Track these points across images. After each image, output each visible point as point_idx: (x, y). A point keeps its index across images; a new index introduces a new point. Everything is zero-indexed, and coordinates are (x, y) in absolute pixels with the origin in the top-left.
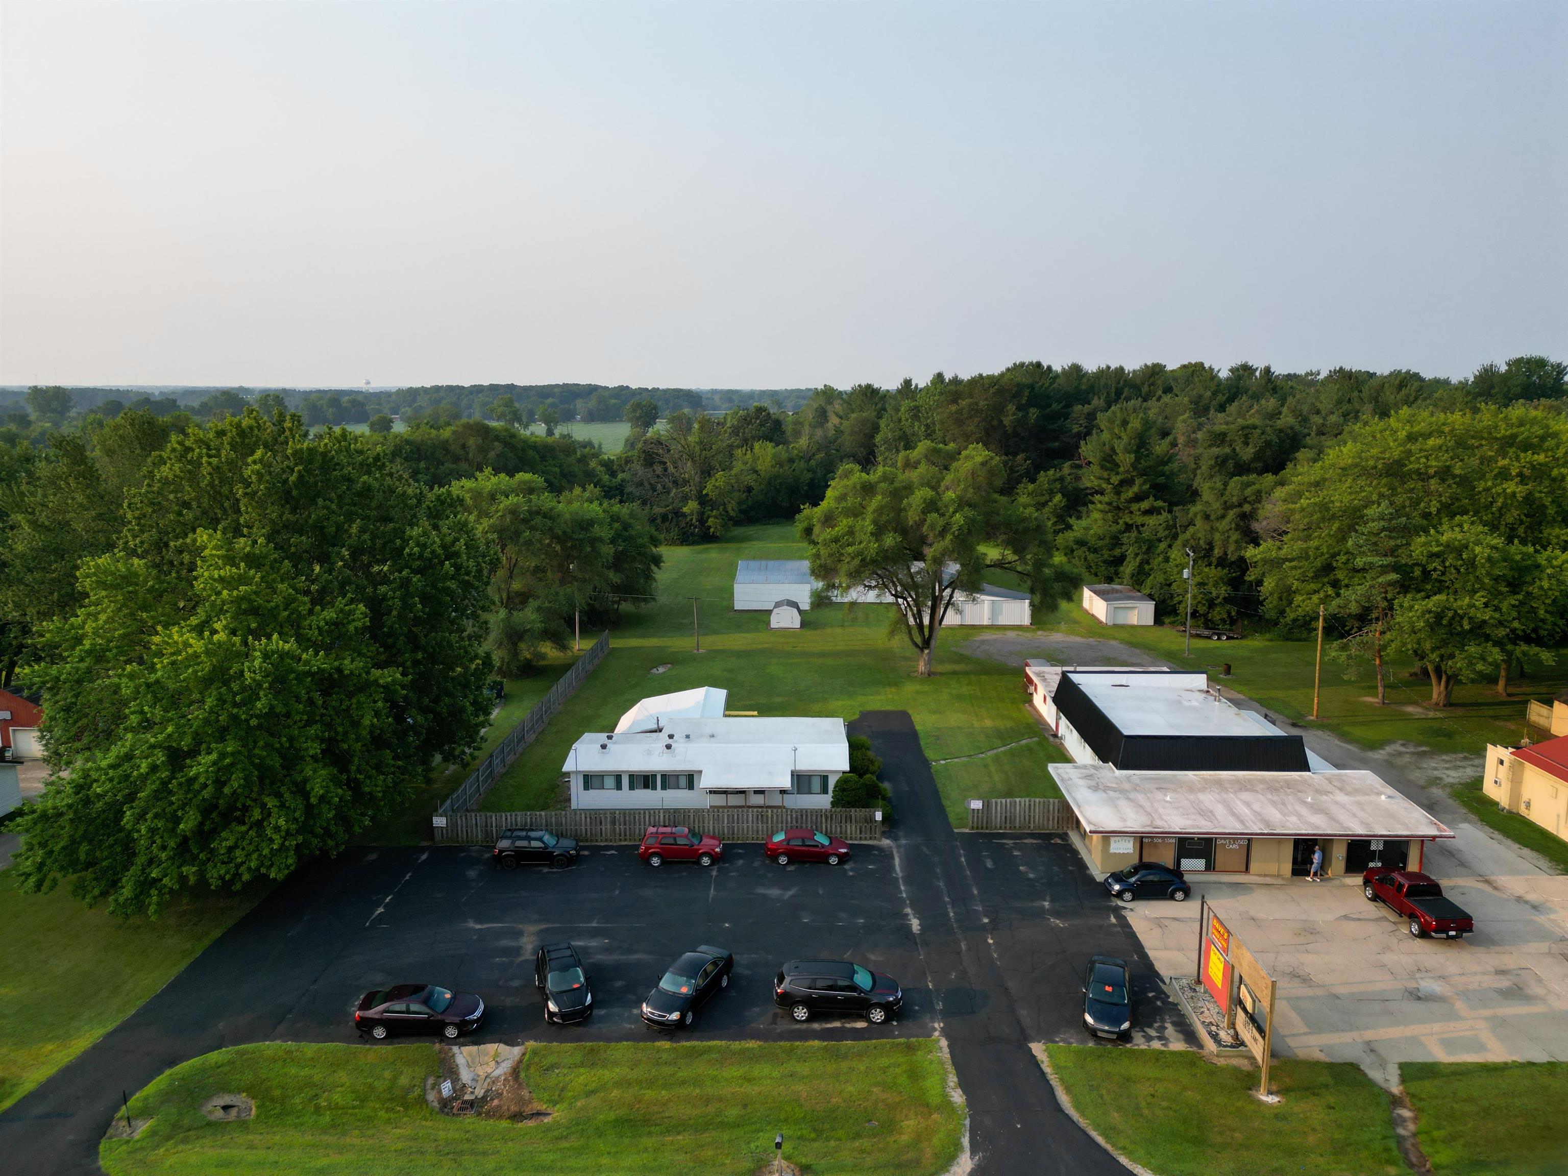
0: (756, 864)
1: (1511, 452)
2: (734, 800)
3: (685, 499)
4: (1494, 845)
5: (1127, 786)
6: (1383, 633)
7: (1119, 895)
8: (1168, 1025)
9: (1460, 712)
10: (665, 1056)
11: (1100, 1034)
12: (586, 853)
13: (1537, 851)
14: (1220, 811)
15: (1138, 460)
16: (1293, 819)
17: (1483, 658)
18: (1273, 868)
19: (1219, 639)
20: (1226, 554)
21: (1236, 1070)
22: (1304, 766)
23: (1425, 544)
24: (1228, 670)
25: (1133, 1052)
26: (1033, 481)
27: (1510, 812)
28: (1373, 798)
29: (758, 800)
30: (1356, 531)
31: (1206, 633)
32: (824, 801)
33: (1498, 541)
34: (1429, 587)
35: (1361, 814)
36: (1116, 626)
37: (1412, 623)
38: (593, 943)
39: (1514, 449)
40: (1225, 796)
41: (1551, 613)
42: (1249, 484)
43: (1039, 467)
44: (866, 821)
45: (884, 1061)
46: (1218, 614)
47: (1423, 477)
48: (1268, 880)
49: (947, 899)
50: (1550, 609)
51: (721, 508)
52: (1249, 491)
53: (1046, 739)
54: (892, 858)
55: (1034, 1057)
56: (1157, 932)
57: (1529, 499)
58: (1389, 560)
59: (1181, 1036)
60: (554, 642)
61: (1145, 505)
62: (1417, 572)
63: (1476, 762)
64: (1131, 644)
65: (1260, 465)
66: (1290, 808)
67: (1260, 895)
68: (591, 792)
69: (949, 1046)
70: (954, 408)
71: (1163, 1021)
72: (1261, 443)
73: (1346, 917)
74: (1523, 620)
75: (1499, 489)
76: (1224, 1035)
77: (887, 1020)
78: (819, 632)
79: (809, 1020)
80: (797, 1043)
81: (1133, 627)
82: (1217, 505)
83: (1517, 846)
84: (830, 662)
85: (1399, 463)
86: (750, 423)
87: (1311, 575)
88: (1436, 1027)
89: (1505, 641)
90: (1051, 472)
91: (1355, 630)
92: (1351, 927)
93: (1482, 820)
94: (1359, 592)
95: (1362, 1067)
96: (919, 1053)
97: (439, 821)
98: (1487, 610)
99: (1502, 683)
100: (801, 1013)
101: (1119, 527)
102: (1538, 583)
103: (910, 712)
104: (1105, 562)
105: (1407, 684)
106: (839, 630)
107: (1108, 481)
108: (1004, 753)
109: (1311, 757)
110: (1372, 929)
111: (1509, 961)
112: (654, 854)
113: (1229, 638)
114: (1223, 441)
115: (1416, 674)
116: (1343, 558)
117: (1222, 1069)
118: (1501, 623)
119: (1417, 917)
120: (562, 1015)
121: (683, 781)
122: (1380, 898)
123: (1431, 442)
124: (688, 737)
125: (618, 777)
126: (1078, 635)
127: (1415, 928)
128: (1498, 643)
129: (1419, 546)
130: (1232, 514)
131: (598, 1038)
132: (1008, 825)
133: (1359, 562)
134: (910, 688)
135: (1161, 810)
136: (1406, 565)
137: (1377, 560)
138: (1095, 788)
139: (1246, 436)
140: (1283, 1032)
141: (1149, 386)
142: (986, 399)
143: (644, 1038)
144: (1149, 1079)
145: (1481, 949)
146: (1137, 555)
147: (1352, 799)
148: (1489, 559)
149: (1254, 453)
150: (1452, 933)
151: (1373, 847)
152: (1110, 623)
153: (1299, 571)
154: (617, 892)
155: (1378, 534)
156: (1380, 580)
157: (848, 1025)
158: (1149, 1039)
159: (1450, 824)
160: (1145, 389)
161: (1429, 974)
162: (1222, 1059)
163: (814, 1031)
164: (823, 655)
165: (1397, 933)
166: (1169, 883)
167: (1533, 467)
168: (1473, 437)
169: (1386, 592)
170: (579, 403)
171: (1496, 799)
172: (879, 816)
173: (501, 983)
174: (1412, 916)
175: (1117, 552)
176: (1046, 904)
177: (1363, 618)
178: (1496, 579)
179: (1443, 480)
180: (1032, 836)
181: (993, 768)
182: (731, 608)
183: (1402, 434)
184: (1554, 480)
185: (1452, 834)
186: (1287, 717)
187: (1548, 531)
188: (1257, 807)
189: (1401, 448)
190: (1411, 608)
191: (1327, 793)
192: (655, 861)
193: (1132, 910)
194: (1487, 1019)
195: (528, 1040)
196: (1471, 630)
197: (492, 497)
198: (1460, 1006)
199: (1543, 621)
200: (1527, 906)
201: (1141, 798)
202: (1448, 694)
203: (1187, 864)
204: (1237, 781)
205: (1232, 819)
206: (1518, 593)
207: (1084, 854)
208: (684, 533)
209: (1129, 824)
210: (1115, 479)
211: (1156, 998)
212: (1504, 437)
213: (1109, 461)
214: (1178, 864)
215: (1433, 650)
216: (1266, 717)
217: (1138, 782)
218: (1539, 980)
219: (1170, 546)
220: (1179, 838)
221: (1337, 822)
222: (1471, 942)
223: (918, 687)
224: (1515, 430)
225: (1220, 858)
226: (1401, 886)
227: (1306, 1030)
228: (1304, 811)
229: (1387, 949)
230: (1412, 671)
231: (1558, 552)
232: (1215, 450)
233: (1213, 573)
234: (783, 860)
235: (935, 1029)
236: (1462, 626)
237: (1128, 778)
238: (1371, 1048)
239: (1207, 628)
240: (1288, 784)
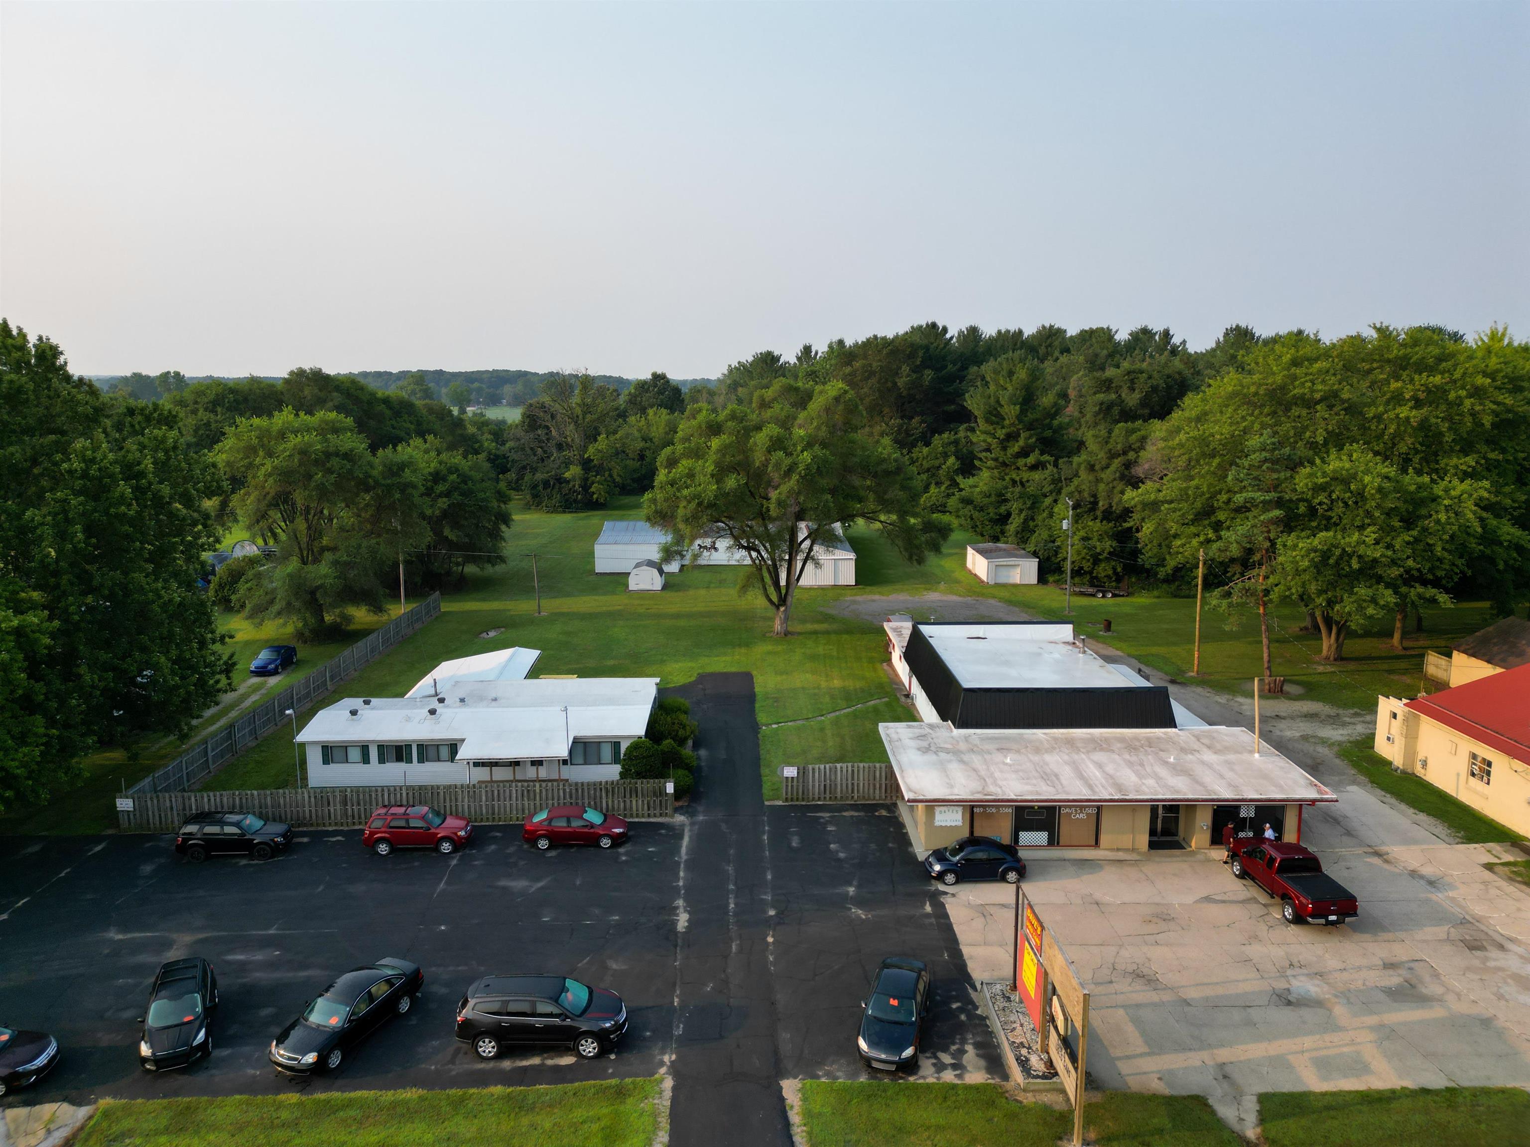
0: (511, 850)
1: (1404, 375)
2: (501, 774)
3: (567, 464)
4: (1386, 809)
5: (963, 746)
6: (1266, 577)
7: (940, 877)
8: (969, 1048)
9: (1351, 666)
10: (285, 1115)
11: (875, 1065)
12: (305, 840)
13: (1434, 816)
14: (1067, 774)
15: (1023, 412)
16: (1151, 782)
17: (1374, 601)
18: (1126, 840)
19: (1104, 596)
20: (1111, 507)
21: (1047, 1109)
22: (1169, 721)
23: (1311, 475)
24: (1108, 626)
25: (916, 1087)
26: (927, 444)
27: (1404, 772)
28: (1245, 756)
29: (531, 773)
30: (1237, 465)
31: (1091, 590)
32: (612, 772)
33: (1392, 471)
34: (1314, 524)
35: (1229, 775)
36: (997, 585)
37: (1295, 562)
38: (259, 956)
39: (1407, 372)
40: (1076, 757)
41: (1450, 552)
42: (1133, 431)
43: (936, 430)
44: (655, 794)
45: (579, 1114)
46: (1103, 570)
47: (1309, 404)
48: (1121, 855)
49: (732, 887)
50: (1447, 546)
51: (607, 474)
52: (1134, 438)
53: (898, 699)
54: (681, 837)
55: (782, 1099)
56: (979, 923)
57: (1424, 425)
58: (1273, 495)
59: (982, 1063)
60: (370, 605)
61: (1031, 460)
62: (1302, 509)
63: (1368, 718)
64: (1010, 602)
65: (1147, 411)
66: (1148, 769)
67: (1109, 874)
68: (332, 766)
69: (675, 1089)
70: (848, 370)
71: (964, 1041)
72: (1147, 388)
73: (1208, 899)
74: (1419, 559)
75: (1392, 415)
76: (1036, 1063)
77: (602, 1053)
78: (681, 594)
79: (499, 1056)
80: (473, 1091)
81: (1015, 586)
82: (1102, 455)
83: (1412, 810)
84: (682, 623)
85: (1283, 388)
86: (647, 391)
87: (1191, 517)
88: (1308, 1042)
89: (1399, 582)
90: (945, 435)
91: (1237, 576)
92: (1213, 911)
93: (1372, 782)
94: (1239, 533)
95: (1211, 1101)
96: (630, 1101)
97: (124, 804)
98: (1378, 547)
99: (1397, 636)
100: (488, 1048)
101: (1004, 483)
102: (1434, 517)
103: (754, 673)
104: (990, 520)
105: (1298, 638)
106: (703, 592)
107: (993, 436)
108: (847, 716)
109: (1178, 710)
110: (1237, 912)
111: (1400, 952)
112: (382, 840)
113: (1114, 596)
114: (1109, 388)
115: (1306, 628)
116: (1224, 497)
117: (1026, 1110)
118: (1394, 562)
119: (1290, 898)
120: (157, 1061)
121: (445, 752)
122: (1249, 875)
123: (1317, 366)
124: (462, 700)
125: (364, 749)
126: (956, 594)
127: (1289, 912)
128: (1390, 585)
129: (1303, 479)
130: (1117, 463)
131: (203, 1091)
132: (828, 796)
133: (1239, 499)
134: (761, 649)
135: (997, 774)
136: (1291, 501)
137: (1259, 496)
138: (926, 750)
139: (1132, 381)
140: (1116, 1053)
141: (1047, 347)
142: (880, 360)
143: (265, 1091)
144: (929, 1128)
145: (1367, 936)
146: (1021, 511)
147: (1222, 758)
148: (1380, 490)
149: (1140, 399)
150: (1333, 918)
151: (1243, 814)
152: (992, 582)
153: (1178, 513)
154: (321, 888)
155: (1260, 467)
156: (1262, 518)
157: (550, 1062)
158: (940, 1067)
159: (1336, 787)
160: (1042, 351)
161: (1305, 971)
162: (1029, 1095)
163: (502, 1072)
164: (677, 616)
165: (1267, 918)
166: (999, 862)
167: (1429, 391)
168: (1363, 361)
169: (1269, 532)
170: (508, 389)
171: (1390, 758)
172: (670, 788)
173: (109, 1014)
174: (1285, 897)
175: (1003, 509)
176: (851, 890)
177: (1246, 561)
178: (1388, 514)
179: (1330, 407)
180: (855, 807)
181: (829, 733)
182: (592, 572)
183: (1287, 358)
184: (1450, 404)
185: (1334, 796)
186: (1166, 674)
187: (1445, 461)
188: (1110, 769)
189: (1286, 372)
190: (1295, 546)
191: (1193, 751)
192: (383, 849)
193: (953, 895)
194: (1372, 1028)
195: (103, 1096)
196: (1360, 571)
197: (282, 435)
198: (1340, 1010)
199: (1440, 560)
200: (1422, 882)
201: (976, 761)
202: (1339, 647)
203: (1026, 837)
204: (1093, 740)
205: (1078, 783)
206: (1413, 529)
207: (910, 829)
208: (567, 500)
209: (956, 791)
210: (1001, 433)
211: (961, 1010)
212: (1397, 357)
213: (994, 416)
214: (1016, 839)
215: (1320, 592)
216: (1139, 671)
217: (977, 742)
218: (1436, 975)
219: (1056, 501)
220: (1017, 807)
221: (1201, 784)
222: (1355, 929)
223: (770, 647)
224: (1409, 350)
225: (1065, 831)
226: (1272, 860)
227: (1145, 1049)
228: (1163, 772)
229: (1254, 938)
230: (1303, 625)
231: (1456, 482)
232: (1101, 396)
233: (1096, 526)
234: (543, 844)
235: (662, 1064)
236: (1350, 566)
237: (966, 738)
238: (1224, 1074)
239: (1092, 585)
240: (1150, 742)
